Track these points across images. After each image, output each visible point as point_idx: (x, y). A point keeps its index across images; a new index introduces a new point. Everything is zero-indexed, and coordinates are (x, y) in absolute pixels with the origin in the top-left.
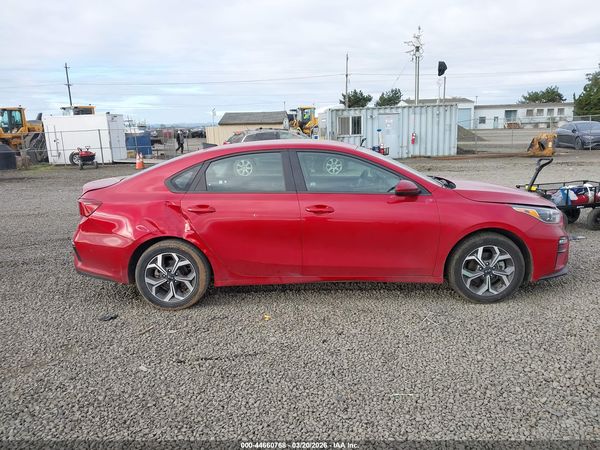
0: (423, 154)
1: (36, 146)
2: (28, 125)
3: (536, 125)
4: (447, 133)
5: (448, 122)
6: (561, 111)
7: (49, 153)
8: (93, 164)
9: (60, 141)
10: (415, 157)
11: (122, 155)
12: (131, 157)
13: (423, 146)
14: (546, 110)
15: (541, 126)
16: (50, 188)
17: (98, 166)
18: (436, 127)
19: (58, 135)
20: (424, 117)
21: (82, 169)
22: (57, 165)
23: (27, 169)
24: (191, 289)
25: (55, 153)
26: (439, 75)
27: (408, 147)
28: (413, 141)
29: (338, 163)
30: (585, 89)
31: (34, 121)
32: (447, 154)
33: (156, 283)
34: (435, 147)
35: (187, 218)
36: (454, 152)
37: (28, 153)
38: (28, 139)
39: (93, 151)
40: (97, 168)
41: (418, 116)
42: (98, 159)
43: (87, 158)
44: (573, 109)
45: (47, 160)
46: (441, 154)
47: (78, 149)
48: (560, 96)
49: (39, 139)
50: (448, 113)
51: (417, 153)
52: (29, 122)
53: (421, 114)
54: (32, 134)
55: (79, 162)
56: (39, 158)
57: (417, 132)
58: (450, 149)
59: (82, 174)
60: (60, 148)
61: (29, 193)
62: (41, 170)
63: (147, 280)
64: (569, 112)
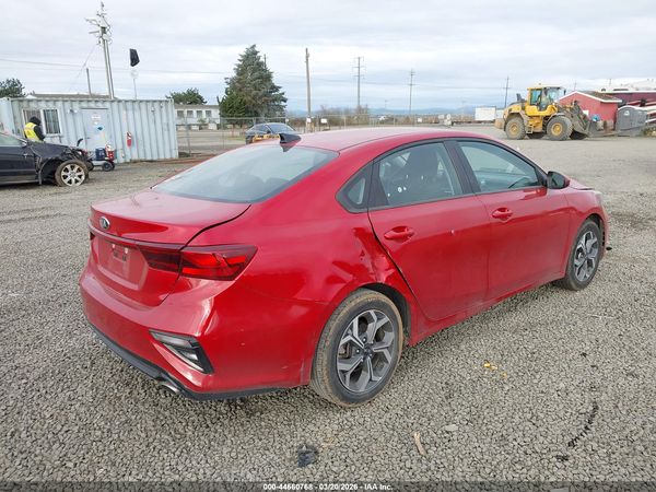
0: (142, 157)
4: (166, 132)
5: (165, 121)
6: (208, 113)
10: (135, 162)
13: (141, 148)
14: (195, 112)
18: (152, 126)
20: (137, 114)
24: (389, 358)
26: (132, 65)
27: (123, 149)
28: (130, 142)
29: (79, 170)
30: (226, 92)
32: (168, 157)
33: (351, 367)
34: (155, 149)
36: (175, 155)
41: (130, 113)
44: (218, 112)
46: (162, 157)
48: (201, 98)
50: (163, 109)
51: (135, 157)
53: (133, 109)
57: (132, 132)
58: (171, 151)
63: (339, 366)
64: (216, 114)
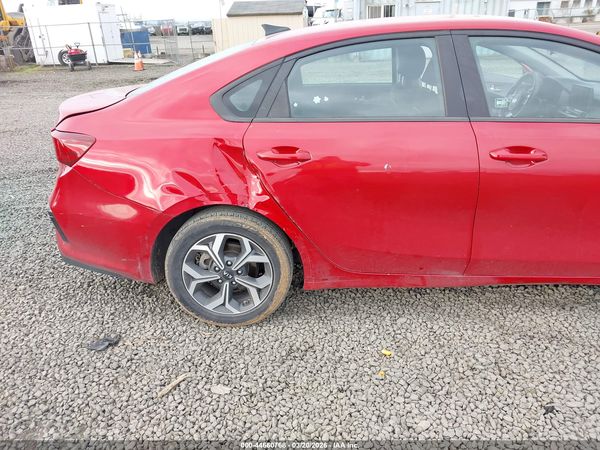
1: (21, 44)
2: (9, 18)
3: (571, 19)
7: (35, 51)
8: (85, 64)
9: (45, 37)
11: (118, 53)
12: (128, 57)
14: (583, 1)
15: (576, 20)
16: (34, 94)
17: (91, 67)
19: (43, 29)
20: (469, 6)
21: (73, 70)
22: (45, 66)
23: (11, 71)
24: (257, 301)
25: (42, 52)
31: (15, 14)
33: (200, 277)
35: (255, 171)
37: (12, 52)
38: (11, 35)
39: (83, 49)
40: (90, 69)
41: (462, 5)
42: (90, 59)
43: (78, 58)
45: (34, 60)
47: (67, 46)
49: (23, 35)
50: (498, 1)
52: (10, 14)
53: (466, 2)
54: (15, 29)
55: (69, 62)
56: (25, 57)
59: (72, 76)
60: (47, 45)
61: (9, 101)
62: (27, 72)
63: (186, 268)
